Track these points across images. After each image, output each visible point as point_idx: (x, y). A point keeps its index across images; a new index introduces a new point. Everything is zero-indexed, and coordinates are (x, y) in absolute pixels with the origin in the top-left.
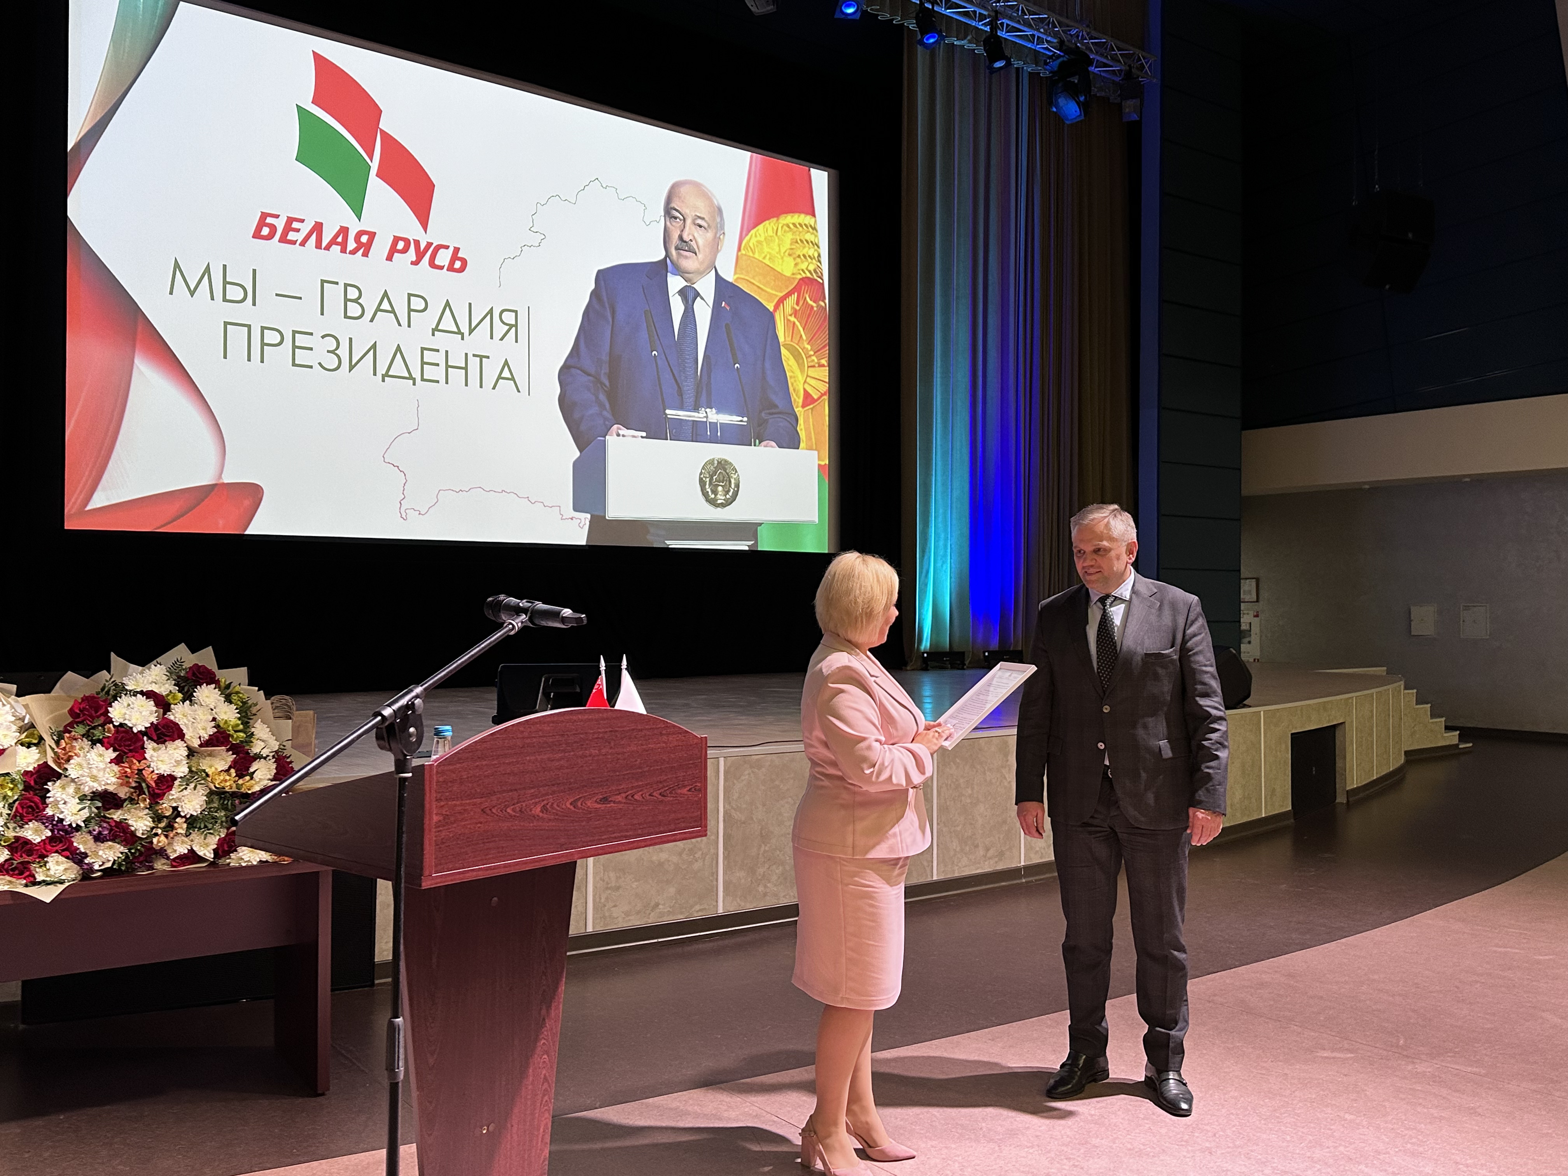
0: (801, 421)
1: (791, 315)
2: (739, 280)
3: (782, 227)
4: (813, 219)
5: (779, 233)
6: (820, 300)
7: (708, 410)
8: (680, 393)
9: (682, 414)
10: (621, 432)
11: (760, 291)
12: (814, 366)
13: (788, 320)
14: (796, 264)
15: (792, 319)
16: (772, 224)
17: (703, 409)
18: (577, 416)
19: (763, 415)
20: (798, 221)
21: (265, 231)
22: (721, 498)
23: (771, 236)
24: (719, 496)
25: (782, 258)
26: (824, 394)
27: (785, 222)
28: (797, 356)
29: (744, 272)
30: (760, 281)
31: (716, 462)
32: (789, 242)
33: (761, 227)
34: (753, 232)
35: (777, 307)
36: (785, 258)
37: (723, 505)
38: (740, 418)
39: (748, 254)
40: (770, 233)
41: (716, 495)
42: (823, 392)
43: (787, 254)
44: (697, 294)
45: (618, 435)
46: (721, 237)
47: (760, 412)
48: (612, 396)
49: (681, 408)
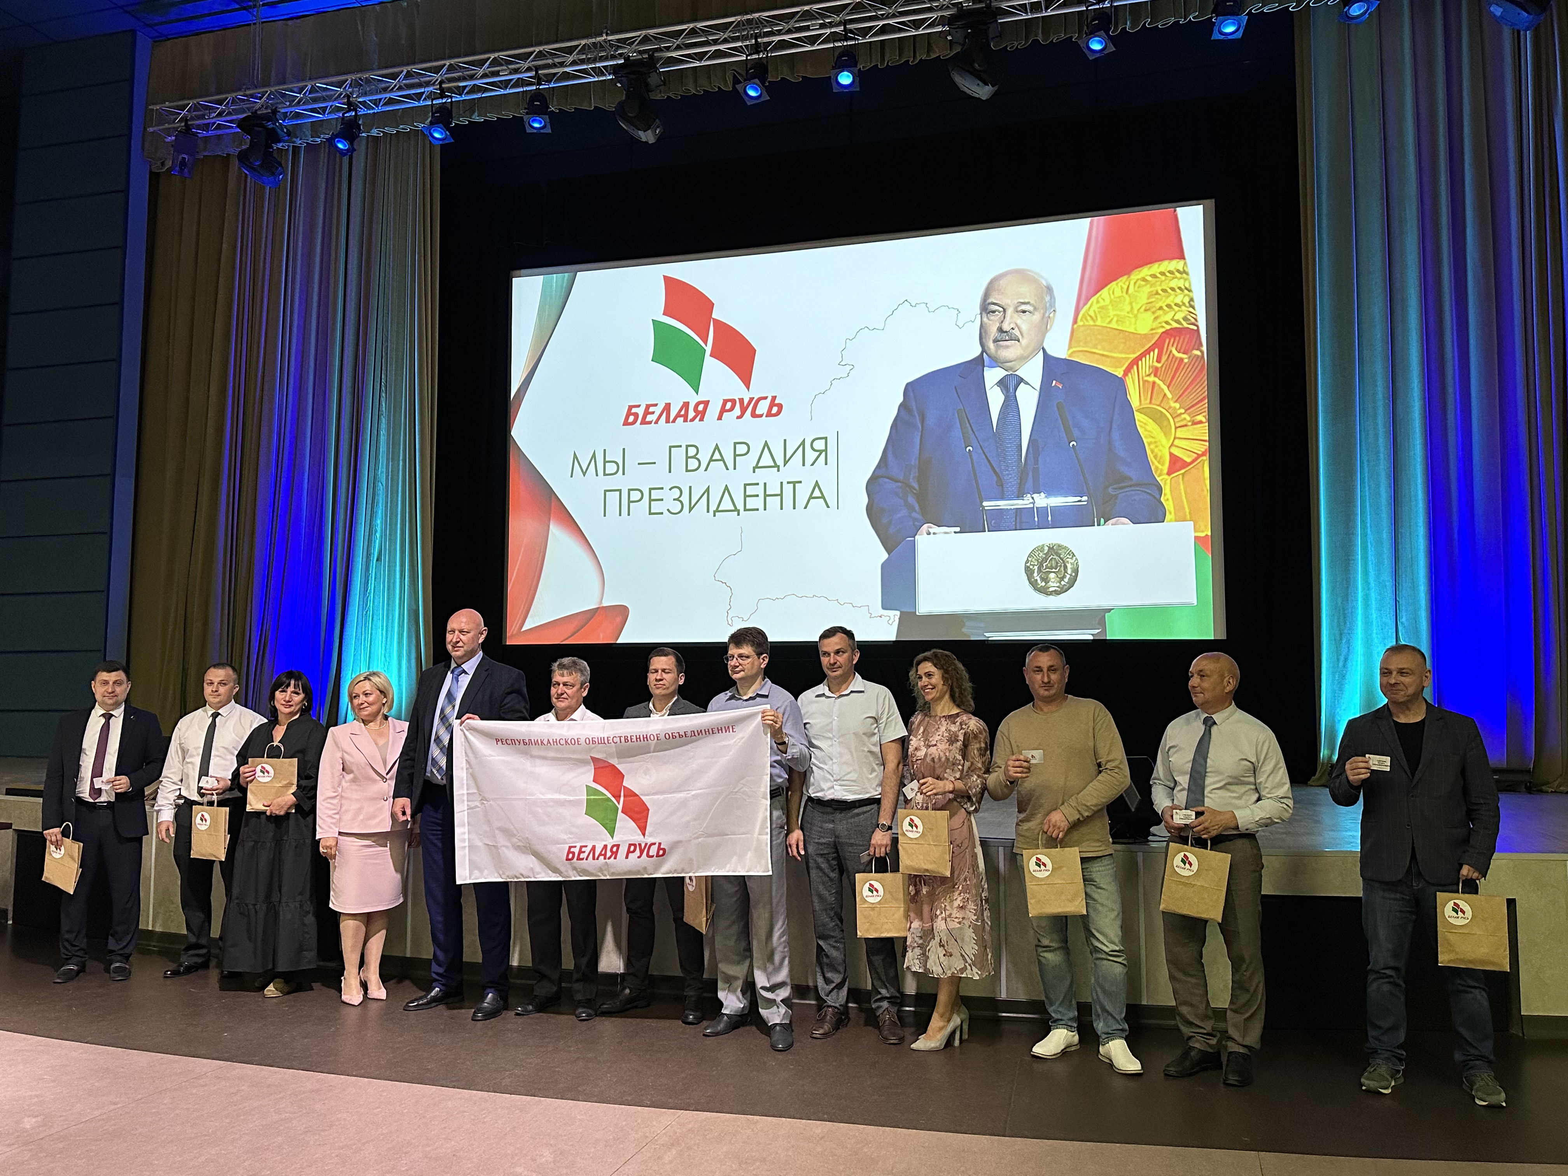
0: (1166, 490)
1: (1149, 375)
2: (1077, 354)
3: (1135, 283)
4: (1182, 262)
5: (1131, 290)
6: (1193, 349)
7: (1035, 496)
8: (1000, 484)
9: (1003, 504)
10: (932, 531)
11: (1104, 358)
12: (1186, 425)
13: (1145, 382)
14: (1156, 318)
15: (1152, 379)
16: (1120, 284)
17: (1029, 495)
18: (885, 520)
19: (1110, 490)
20: (1159, 270)
21: (631, 419)
22: (1053, 585)
23: (1119, 297)
24: (1050, 584)
25: (1136, 316)
26: (1203, 454)
27: (1139, 277)
28: (1158, 418)
29: (1081, 344)
30: (1104, 349)
31: (1046, 549)
32: (1146, 296)
33: (1105, 292)
34: (1094, 299)
35: (1127, 371)
36: (1140, 315)
37: (1057, 593)
38: (1079, 498)
39: (1087, 323)
40: (1118, 293)
41: (1046, 583)
42: (1200, 453)
43: (1142, 310)
44: (1021, 380)
45: (929, 533)
46: (1051, 315)
47: (1107, 487)
48: (921, 497)
49: (1002, 498)
